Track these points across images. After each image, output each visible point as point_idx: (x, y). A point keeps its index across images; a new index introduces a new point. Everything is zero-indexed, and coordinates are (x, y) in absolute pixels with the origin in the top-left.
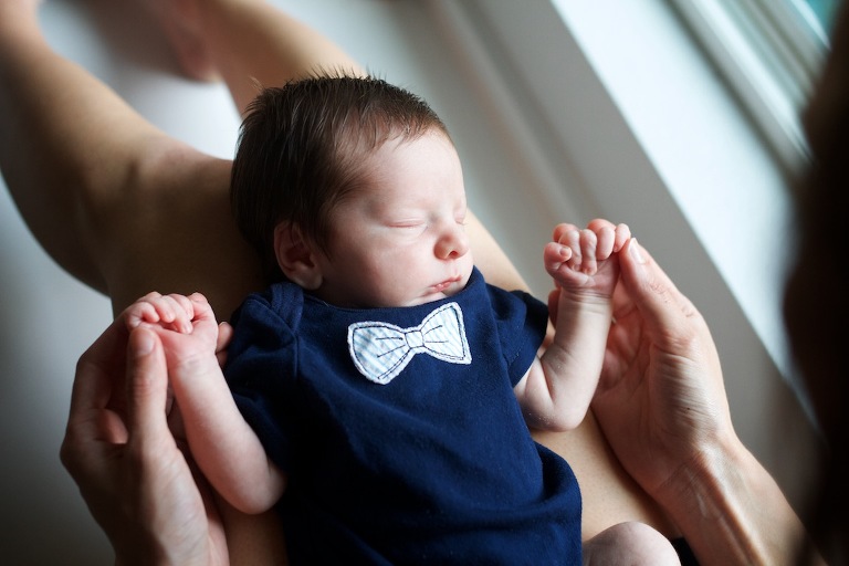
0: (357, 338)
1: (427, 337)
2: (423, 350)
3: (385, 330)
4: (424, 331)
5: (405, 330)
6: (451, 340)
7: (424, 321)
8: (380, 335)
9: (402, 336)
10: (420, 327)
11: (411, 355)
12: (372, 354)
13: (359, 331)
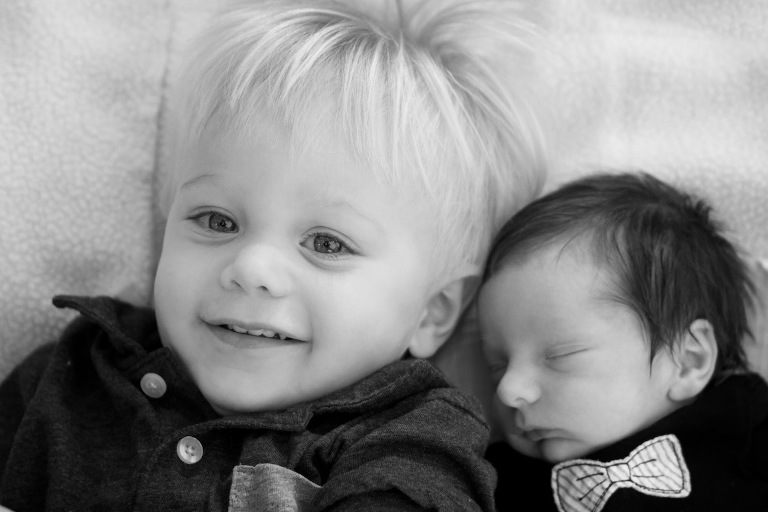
0: (562, 481)
1: (636, 471)
2: (629, 485)
3: (586, 468)
4: (632, 464)
5: (608, 464)
6: (667, 473)
7: (633, 453)
8: (580, 474)
9: (603, 470)
10: (627, 459)
11: (613, 490)
12: (573, 498)
13: (563, 472)
